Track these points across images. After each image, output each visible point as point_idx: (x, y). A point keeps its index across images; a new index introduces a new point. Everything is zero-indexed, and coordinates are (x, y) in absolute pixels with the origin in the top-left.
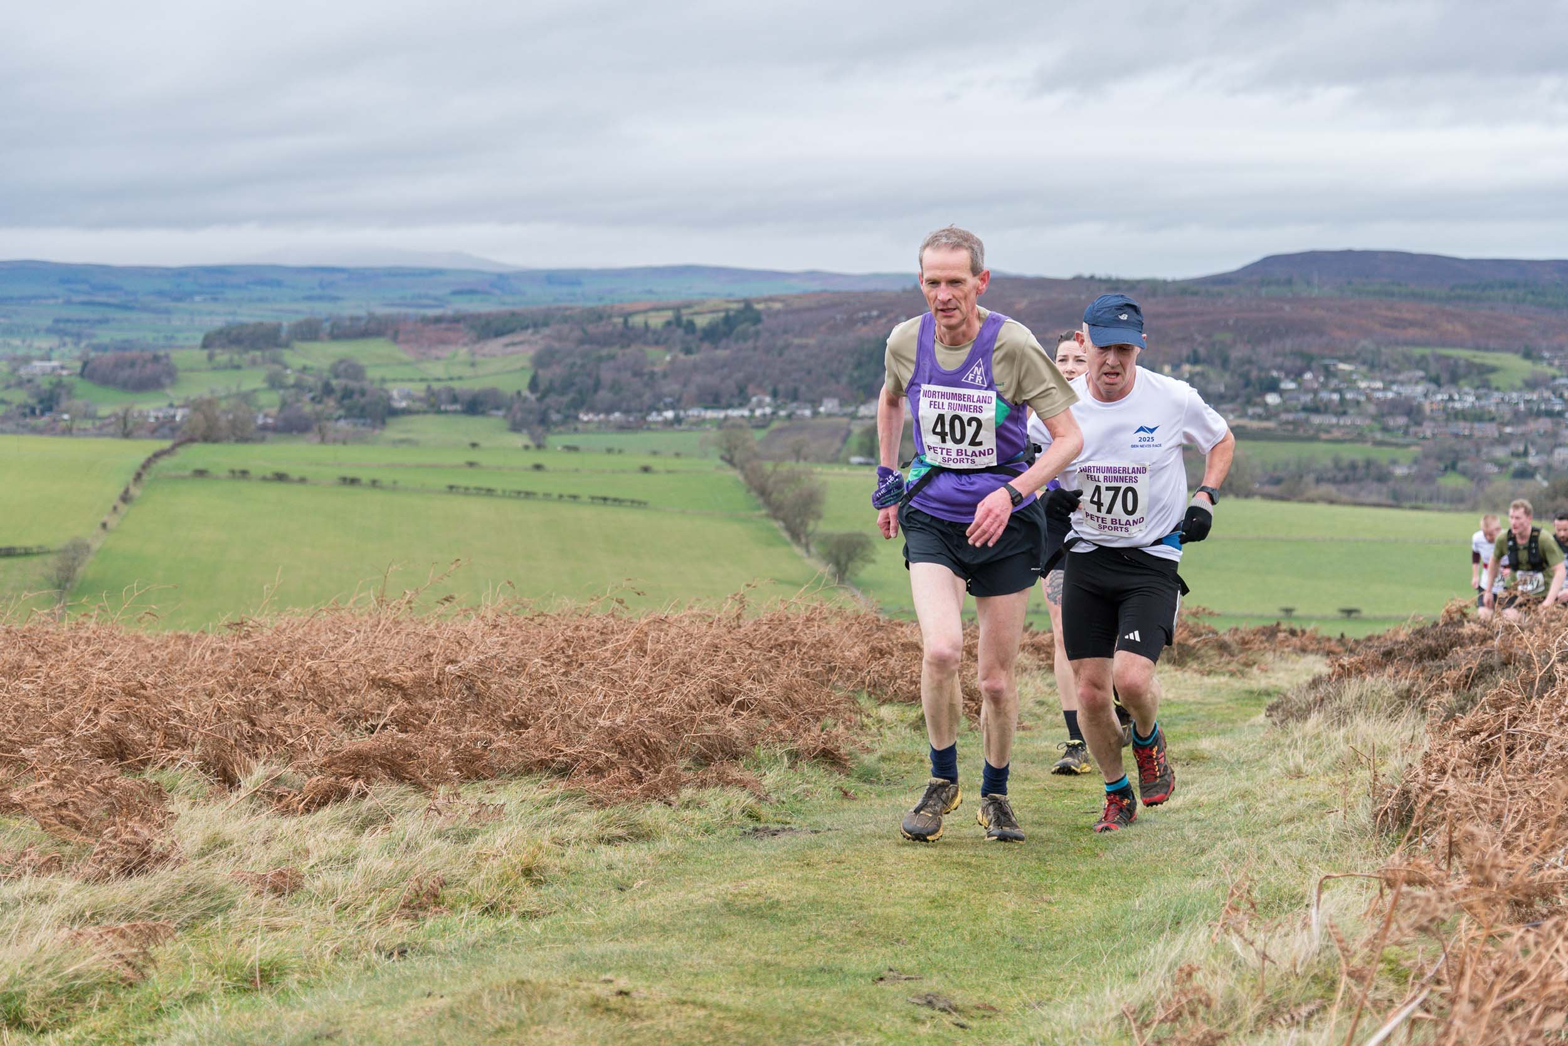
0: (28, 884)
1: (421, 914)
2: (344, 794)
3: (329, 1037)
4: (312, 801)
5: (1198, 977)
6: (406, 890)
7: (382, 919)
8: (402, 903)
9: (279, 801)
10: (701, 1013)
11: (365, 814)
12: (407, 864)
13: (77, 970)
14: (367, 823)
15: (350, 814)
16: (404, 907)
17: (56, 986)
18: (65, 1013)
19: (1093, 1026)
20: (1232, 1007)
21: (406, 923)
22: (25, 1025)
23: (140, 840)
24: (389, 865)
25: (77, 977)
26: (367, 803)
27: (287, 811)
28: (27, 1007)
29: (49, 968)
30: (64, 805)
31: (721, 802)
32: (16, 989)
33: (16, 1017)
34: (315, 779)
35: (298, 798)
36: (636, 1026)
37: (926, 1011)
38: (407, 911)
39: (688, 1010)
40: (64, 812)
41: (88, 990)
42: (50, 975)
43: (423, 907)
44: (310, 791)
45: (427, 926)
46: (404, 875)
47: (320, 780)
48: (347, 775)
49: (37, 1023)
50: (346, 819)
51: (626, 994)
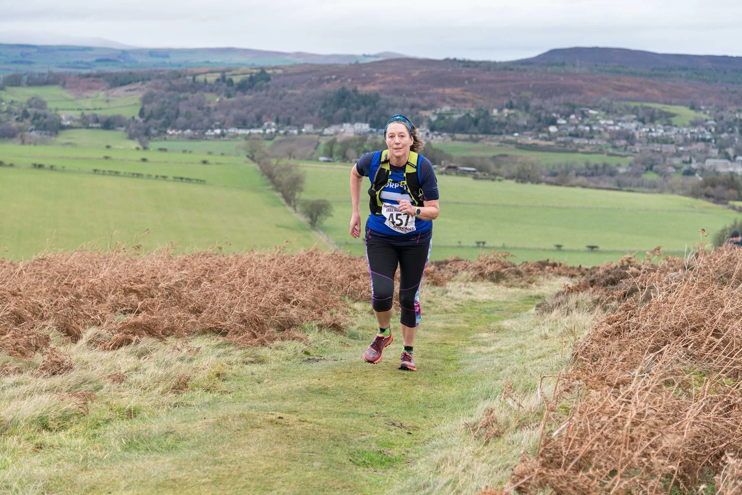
0: (12, 378)
1: (180, 391)
2: (129, 342)
4: (115, 345)
5: (496, 413)
6: (173, 382)
7: (163, 393)
8: (172, 387)
9: (101, 344)
10: (311, 425)
11: (139, 351)
12: (169, 372)
13: (66, 409)
14: (141, 355)
15: (133, 351)
16: (173, 388)
17: (59, 414)
18: (63, 425)
19: (456, 430)
20: (507, 424)
21: (174, 395)
22: (49, 429)
23: (59, 360)
24: (160, 372)
25: (66, 411)
26: (140, 346)
27: (105, 349)
28: (50, 422)
29: (55, 408)
31: (292, 347)
32: (45, 415)
33: (46, 426)
34: (116, 335)
35: (109, 343)
36: (288, 428)
37: (393, 427)
38: (174, 390)
39: (306, 424)
41: (71, 416)
42: (56, 411)
43: (180, 389)
44: (115, 340)
45: (183, 396)
46: (168, 376)
47: (119, 336)
48: (132, 333)
49: (54, 428)
50: (131, 353)
51: (282, 418)
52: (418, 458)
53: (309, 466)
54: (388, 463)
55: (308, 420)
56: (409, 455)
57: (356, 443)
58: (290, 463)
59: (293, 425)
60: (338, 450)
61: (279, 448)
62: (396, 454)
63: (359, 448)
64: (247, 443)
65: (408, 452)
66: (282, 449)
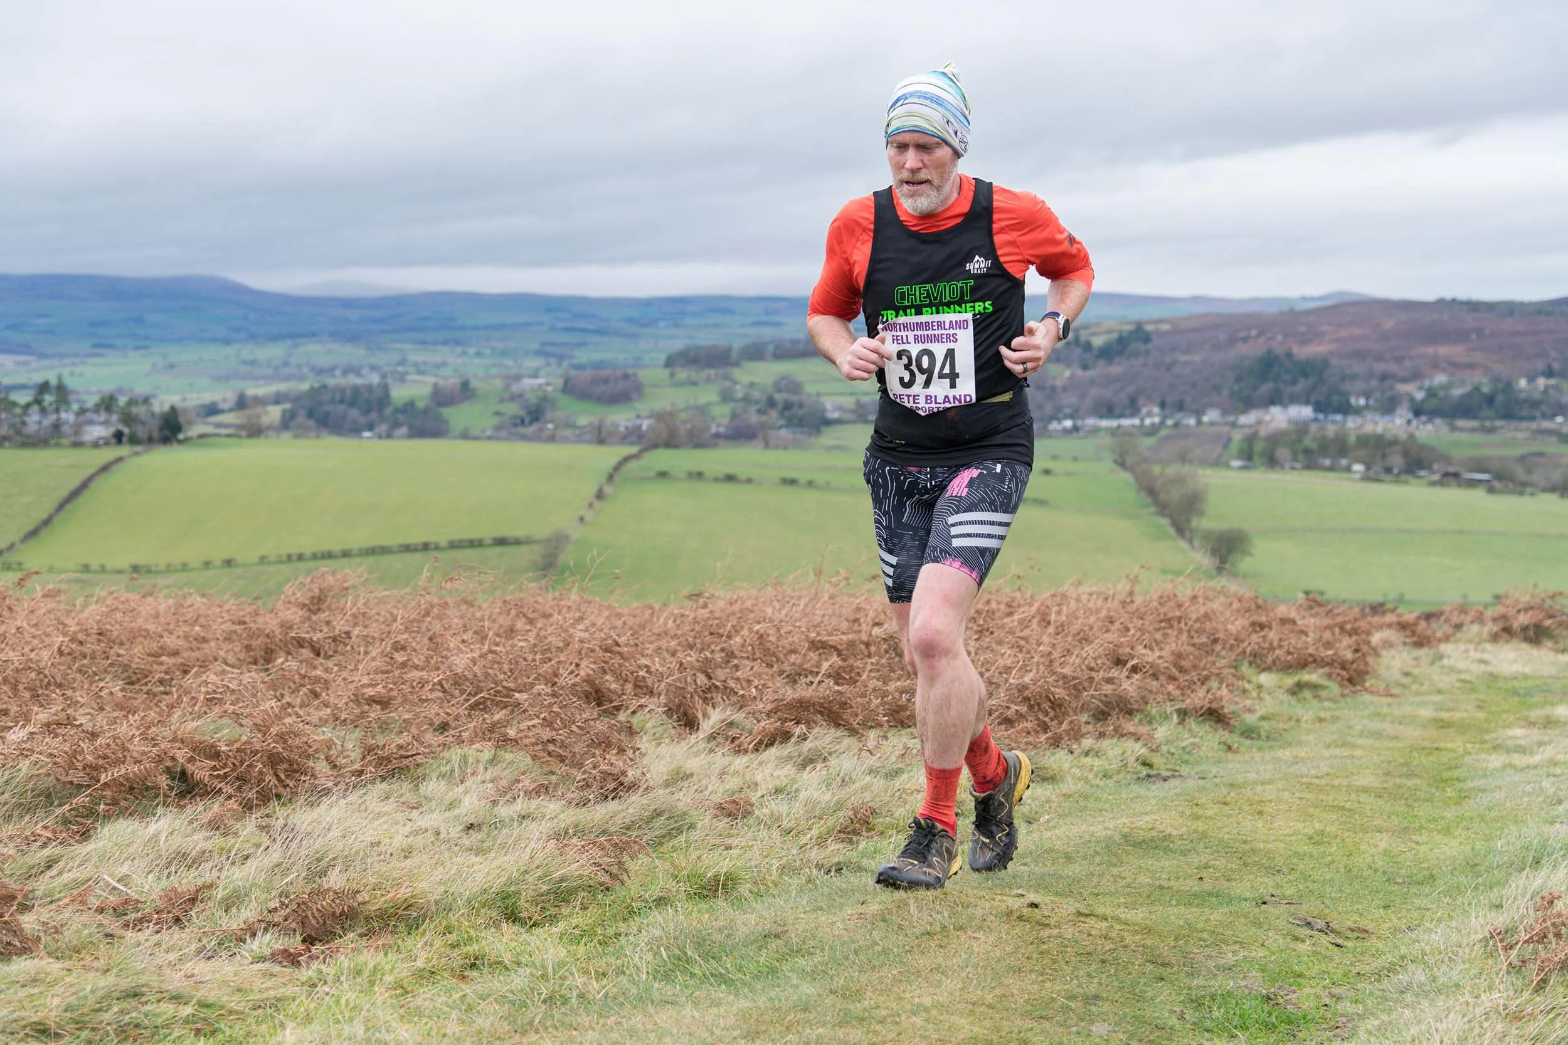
0: (520, 806)
1: (855, 838)
2: (786, 736)
3: (777, 936)
4: (760, 742)
5: (1558, 906)
6: (843, 816)
7: (821, 842)
8: (838, 828)
9: (732, 741)
10: (1105, 924)
11: (806, 754)
12: (841, 794)
13: (563, 875)
14: (807, 762)
15: (793, 754)
16: (840, 832)
17: (545, 888)
18: (553, 911)
19: (1461, 946)
21: (841, 846)
22: (520, 919)
23: (615, 771)
24: (828, 796)
25: (562, 880)
26: (807, 745)
27: (739, 751)
28: (522, 903)
29: (539, 873)
30: (552, 741)
31: (1118, 751)
32: (512, 889)
33: (513, 912)
34: (762, 724)
35: (748, 740)
36: (1046, 933)
37: (1304, 932)
38: (842, 835)
39: (1092, 921)
40: (551, 747)
41: (573, 891)
42: (540, 878)
43: (855, 832)
44: (759, 734)
45: (861, 847)
46: (840, 805)
47: (769, 725)
48: (791, 720)
49: (530, 918)
50: (789, 758)
51: (1036, 906)
52: (1361, 1017)
53: (1078, 1033)
54: (1283, 1027)
55: (1100, 910)
56: (1340, 1007)
57: (1209, 971)
58: (1029, 1024)
59: (1058, 926)
60: (1164, 990)
61: (1014, 984)
62: (1308, 1005)
63: (1215, 984)
64: (939, 967)
65: (1339, 999)
66: (1022, 988)
